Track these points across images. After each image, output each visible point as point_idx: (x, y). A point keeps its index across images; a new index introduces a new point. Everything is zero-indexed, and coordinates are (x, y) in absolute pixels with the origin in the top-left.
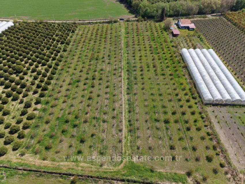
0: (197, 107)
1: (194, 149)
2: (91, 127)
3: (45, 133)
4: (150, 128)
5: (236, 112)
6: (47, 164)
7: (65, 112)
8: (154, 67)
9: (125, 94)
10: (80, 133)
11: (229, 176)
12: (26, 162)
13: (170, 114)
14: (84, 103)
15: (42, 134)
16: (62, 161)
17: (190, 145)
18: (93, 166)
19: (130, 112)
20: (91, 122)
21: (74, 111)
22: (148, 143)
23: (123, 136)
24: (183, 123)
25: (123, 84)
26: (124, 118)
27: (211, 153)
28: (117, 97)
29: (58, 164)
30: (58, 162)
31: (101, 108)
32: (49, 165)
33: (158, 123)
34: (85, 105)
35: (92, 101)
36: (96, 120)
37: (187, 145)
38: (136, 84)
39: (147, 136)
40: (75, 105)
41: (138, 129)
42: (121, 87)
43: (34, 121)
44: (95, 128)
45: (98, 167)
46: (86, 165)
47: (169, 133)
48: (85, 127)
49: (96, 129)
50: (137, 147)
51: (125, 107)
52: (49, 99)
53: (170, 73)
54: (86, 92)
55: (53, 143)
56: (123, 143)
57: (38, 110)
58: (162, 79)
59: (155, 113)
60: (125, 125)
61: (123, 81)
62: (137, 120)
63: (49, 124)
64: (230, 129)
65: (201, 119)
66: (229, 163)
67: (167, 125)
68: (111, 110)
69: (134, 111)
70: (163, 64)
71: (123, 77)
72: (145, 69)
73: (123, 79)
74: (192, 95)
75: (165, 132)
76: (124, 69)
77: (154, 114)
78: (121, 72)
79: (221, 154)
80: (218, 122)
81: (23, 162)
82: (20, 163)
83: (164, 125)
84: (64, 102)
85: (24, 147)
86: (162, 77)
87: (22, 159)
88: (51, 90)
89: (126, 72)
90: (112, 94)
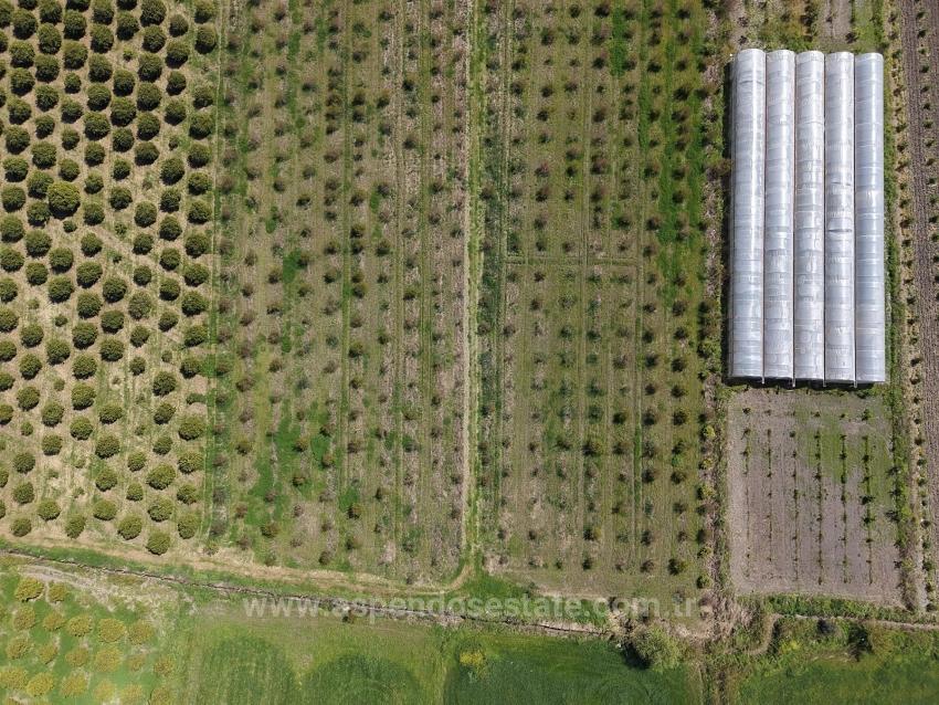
0: (703, 393)
1: (646, 539)
2: (374, 466)
3: (249, 485)
4: (540, 473)
5: (817, 415)
6: (279, 576)
7: (286, 409)
8: (595, 170)
9: (472, 334)
10: (345, 486)
11: (708, 609)
12: (226, 569)
13: (608, 419)
14: (339, 371)
15: (240, 487)
16: (313, 567)
17: (640, 526)
18: (389, 582)
19: (484, 412)
20: (371, 448)
21: (315, 405)
22: (529, 519)
23: (464, 498)
24: (641, 453)
25: (467, 275)
26: (466, 434)
27: (687, 550)
28: (447, 344)
29: (305, 575)
30: (306, 568)
31: (396, 395)
32: (286, 578)
33: (567, 452)
34: (343, 379)
35: (365, 363)
36: (383, 441)
37: (633, 527)
38: (513, 278)
39: (530, 496)
40: (312, 380)
41: (505, 475)
42: (460, 296)
43: (203, 441)
44: (384, 470)
45: (403, 584)
46: (372, 578)
47: (591, 488)
48: (356, 466)
49: (388, 473)
50: (501, 531)
51: (472, 389)
52: (223, 351)
53: (650, 209)
54: (338, 318)
55: (277, 515)
56: (464, 519)
57: (203, 402)
58: (614, 251)
59: (561, 415)
60: (470, 462)
61: (467, 263)
62: (505, 444)
63: (250, 454)
64: (769, 476)
65: (697, 440)
66: (720, 579)
67: (592, 461)
68: (427, 401)
69: (498, 406)
70: (635, 147)
71: (467, 239)
72: (559, 184)
73: (466, 248)
74: (702, 335)
75: (580, 485)
76: (471, 183)
77: (558, 419)
78: (459, 207)
79: (712, 554)
80: (745, 453)
81: (219, 569)
82: (214, 571)
83: (582, 459)
84: (274, 368)
85: (205, 527)
86: (618, 236)
87: (215, 563)
88: (217, 307)
89: (480, 203)
90: (428, 328)
